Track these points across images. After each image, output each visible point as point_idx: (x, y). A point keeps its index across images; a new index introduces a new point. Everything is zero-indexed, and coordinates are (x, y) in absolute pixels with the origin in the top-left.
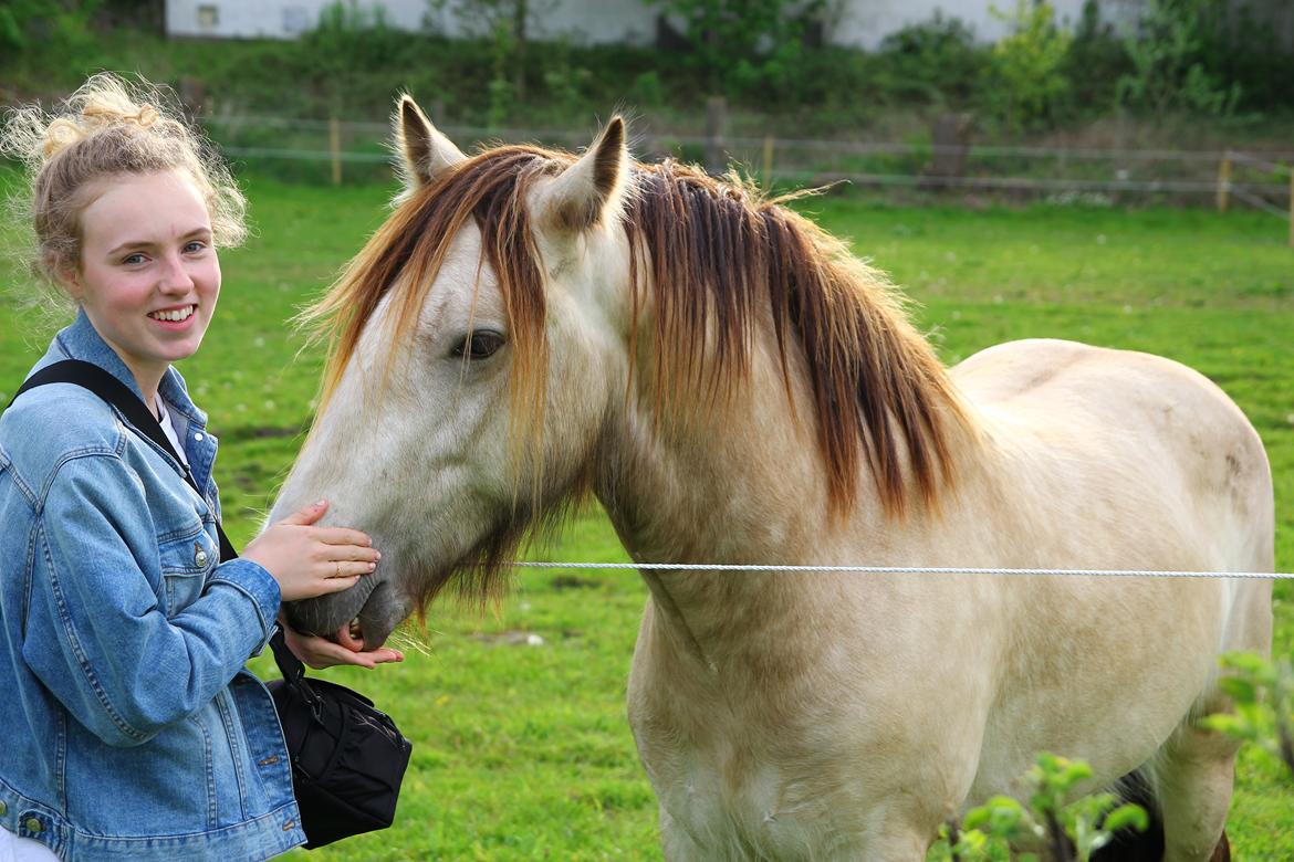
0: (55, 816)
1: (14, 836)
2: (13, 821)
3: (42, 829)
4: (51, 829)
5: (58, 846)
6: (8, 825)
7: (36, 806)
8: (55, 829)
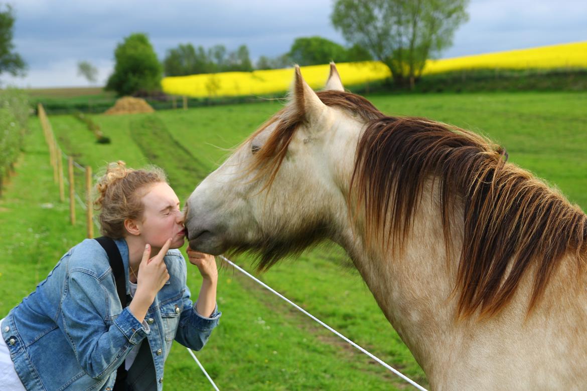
0: (22, 344)
1: (3, 340)
2: (7, 336)
3: (13, 345)
4: (16, 347)
5: (14, 353)
6: (4, 336)
7: (18, 337)
8: (19, 347)
